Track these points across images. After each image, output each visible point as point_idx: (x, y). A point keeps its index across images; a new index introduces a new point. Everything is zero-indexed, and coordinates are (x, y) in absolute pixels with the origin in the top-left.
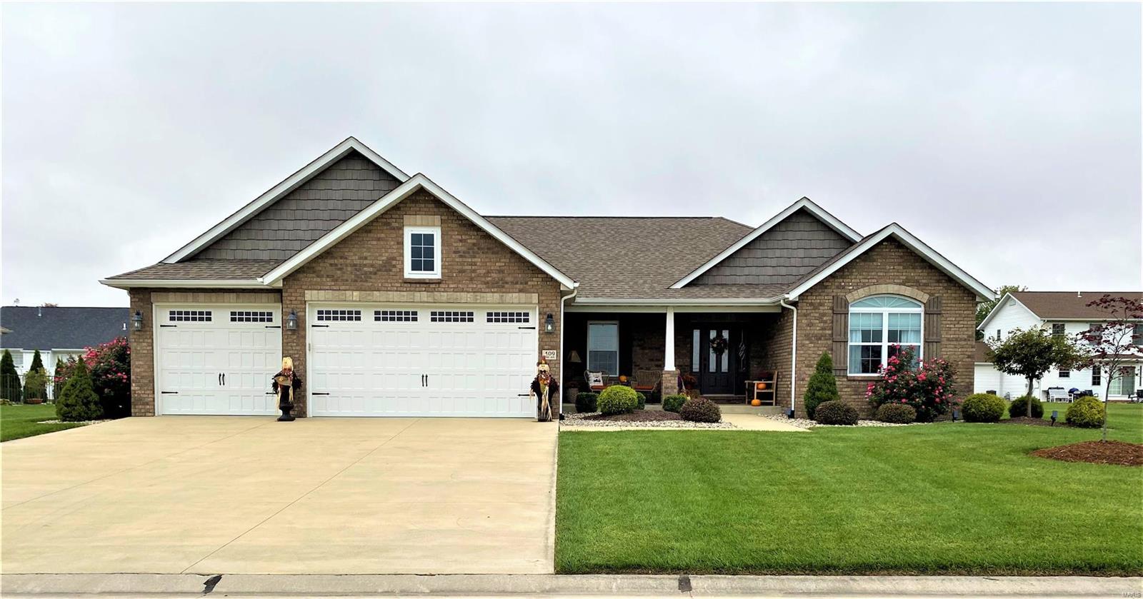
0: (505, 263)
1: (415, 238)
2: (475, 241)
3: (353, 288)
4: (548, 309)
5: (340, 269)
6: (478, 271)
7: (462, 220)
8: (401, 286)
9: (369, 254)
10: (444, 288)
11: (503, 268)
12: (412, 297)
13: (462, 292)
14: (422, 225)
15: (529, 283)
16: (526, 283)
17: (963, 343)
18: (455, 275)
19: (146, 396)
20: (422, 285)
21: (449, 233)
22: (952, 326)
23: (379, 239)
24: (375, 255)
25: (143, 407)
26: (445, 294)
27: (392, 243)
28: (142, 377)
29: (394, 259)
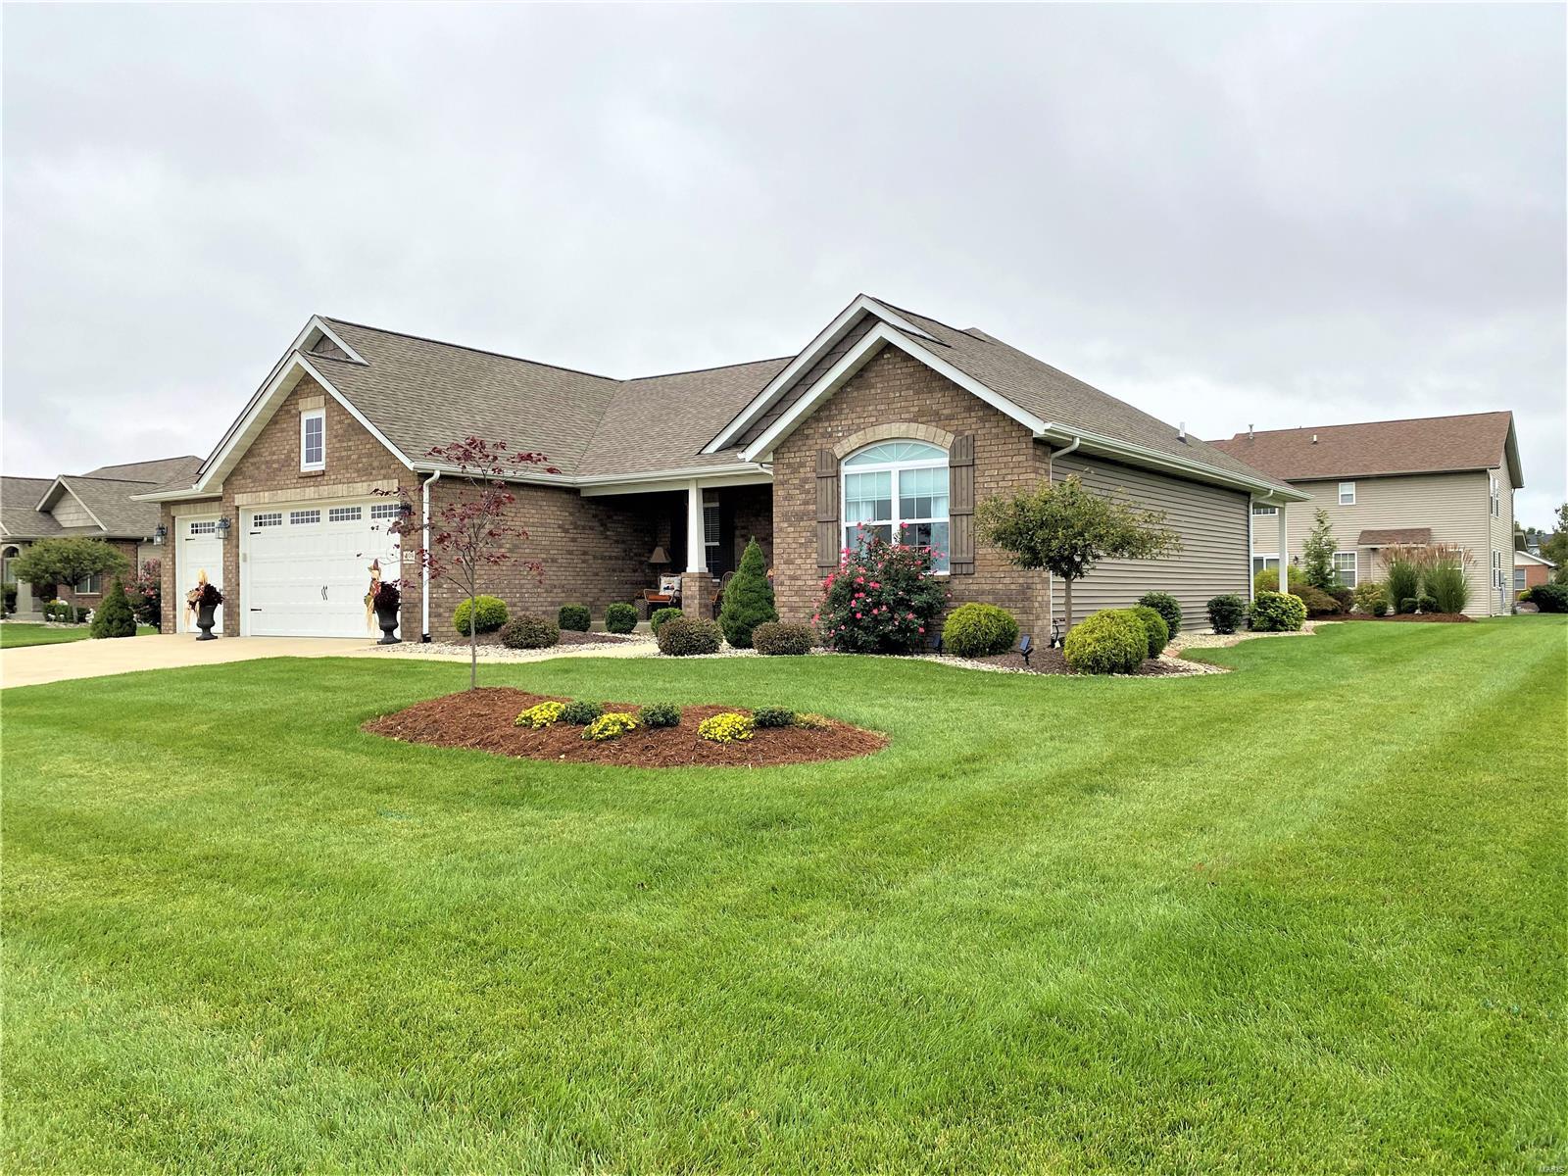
1: (309, 425)
3: (265, 488)
4: (406, 498)
5: (258, 468)
6: (352, 457)
8: (299, 482)
9: (276, 448)
11: (372, 450)
13: (340, 483)
14: (312, 410)
15: (392, 467)
16: (389, 467)
18: (335, 463)
19: (169, 612)
20: (315, 479)
21: (332, 414)
23: (283, 431)
24: (280, 448)
25: (167, 624)
26: (327, 488)
27: (291, 433)
28: (167, 594)
29: (294, 451)
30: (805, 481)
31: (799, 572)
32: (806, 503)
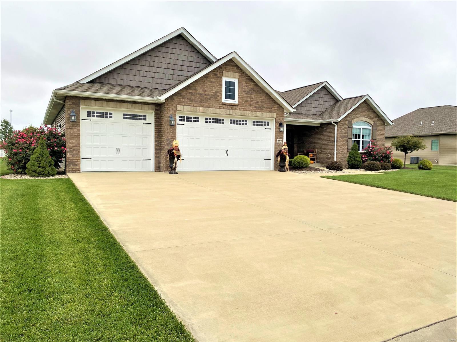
0: (264, 98)
1: (227, 83)
2: (252, 87)
3: (200, 105)
4: (279, 121)
5: (194, 95)
6: (253, 101)
7: (247, 77)
8: (221, 106)
9: (207, 89)
10: (239, 108)
11: (263, 101)
12: (226, 112)
13: (247, 110)
14: (231, 77)
15: (273, 108)
16: (272, 108)
17: (382, 140)
18: (244, 102)
19: (76, 161)
20: (230, 106)
21: (242, 82)
22: (379, 134)
23: (211, 82)
24: (210, 89)
25: (74, 167)
26: (240, 111)
27: (218, 84)
28: (74, 150)
29: (218, 92)
30: (345, 128)
31: (343, 150)
32: (345, 133)
